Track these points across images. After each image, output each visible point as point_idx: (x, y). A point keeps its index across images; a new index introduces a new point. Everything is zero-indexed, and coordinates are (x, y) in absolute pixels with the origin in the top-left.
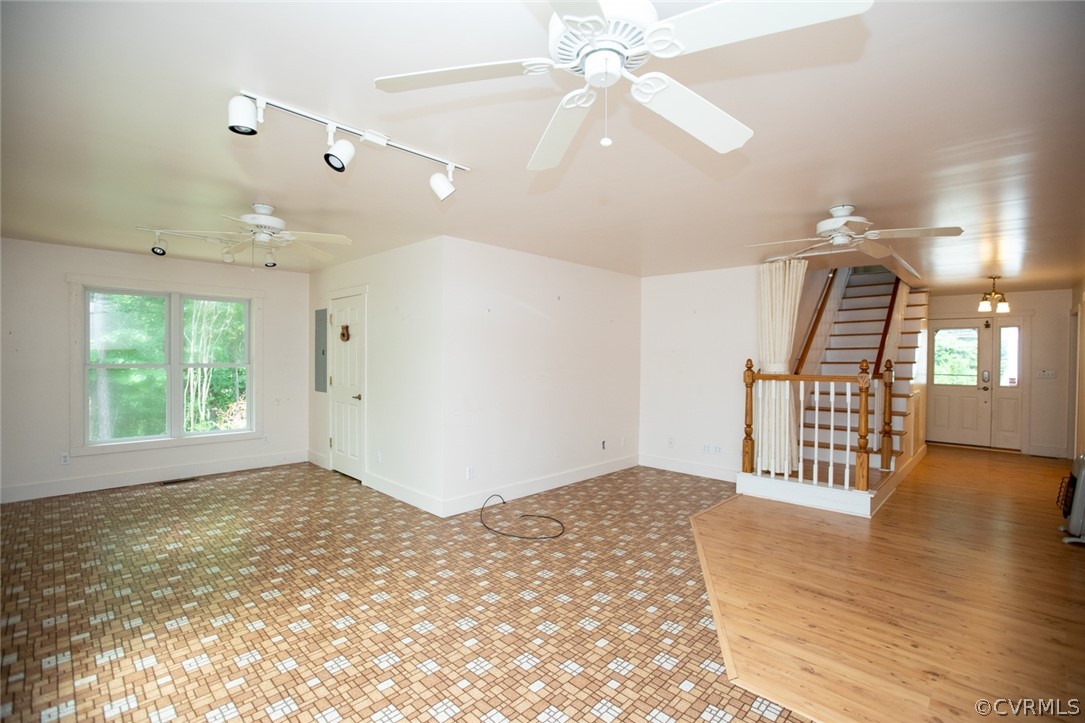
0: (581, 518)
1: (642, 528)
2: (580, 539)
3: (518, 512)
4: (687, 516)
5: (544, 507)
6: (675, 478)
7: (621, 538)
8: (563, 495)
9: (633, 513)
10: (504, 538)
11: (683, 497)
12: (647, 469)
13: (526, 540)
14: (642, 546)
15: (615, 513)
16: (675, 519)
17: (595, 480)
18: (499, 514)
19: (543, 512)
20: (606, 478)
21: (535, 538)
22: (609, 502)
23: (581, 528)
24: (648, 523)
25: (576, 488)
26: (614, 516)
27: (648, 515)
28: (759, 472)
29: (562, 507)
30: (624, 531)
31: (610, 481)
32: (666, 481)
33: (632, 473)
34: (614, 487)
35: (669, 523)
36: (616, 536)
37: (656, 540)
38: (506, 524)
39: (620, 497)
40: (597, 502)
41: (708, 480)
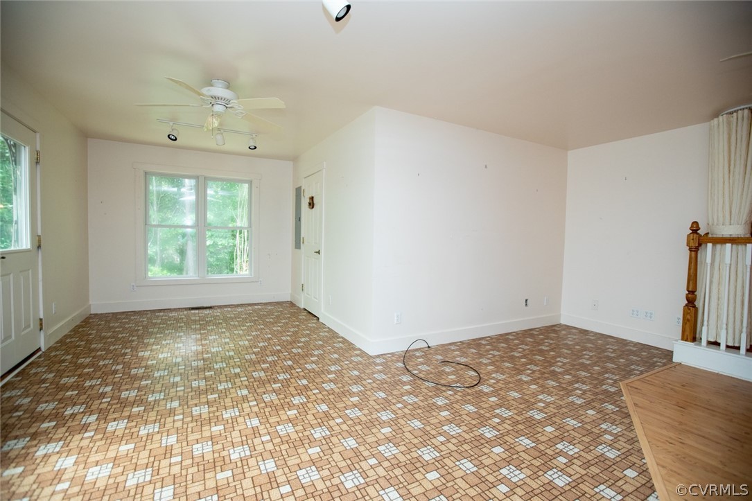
0: (499, 370)
1: (564, 389)
2: (495, 393)
3: (439, 357)
4: (616, 381)
5: (464, 354)
6: (599, 339)
7: (540, 397)
8: (485, 345)
9: (554, 371)
10: (419, 382)
11: (610, 359)
12: (568, 327)
13: (439, 388)
14: (564, 410)
15: (535, 368)
16: (602, 382)
17: (517, 333)
18: (421, 357)
19: (463, 360)
20: (528, 333)
21: (449, 386)
22: (529, 357)
23: (498, 381)
24: (571, 383)
25: (498, 339)
26: (534, 372)
27: (570, 374)
28: (704, 342)
29: (481, 356)
30: (544, 389)
31: (532, 336)
32: (589, 341)
33: (553, 331)
34: (535, 342)
35: (595, 387)
36: (534, 394)
37: (580, 406)
38: (425, 368)
39: (541, 352)
40: (517, 354)
41: (636, 344)
